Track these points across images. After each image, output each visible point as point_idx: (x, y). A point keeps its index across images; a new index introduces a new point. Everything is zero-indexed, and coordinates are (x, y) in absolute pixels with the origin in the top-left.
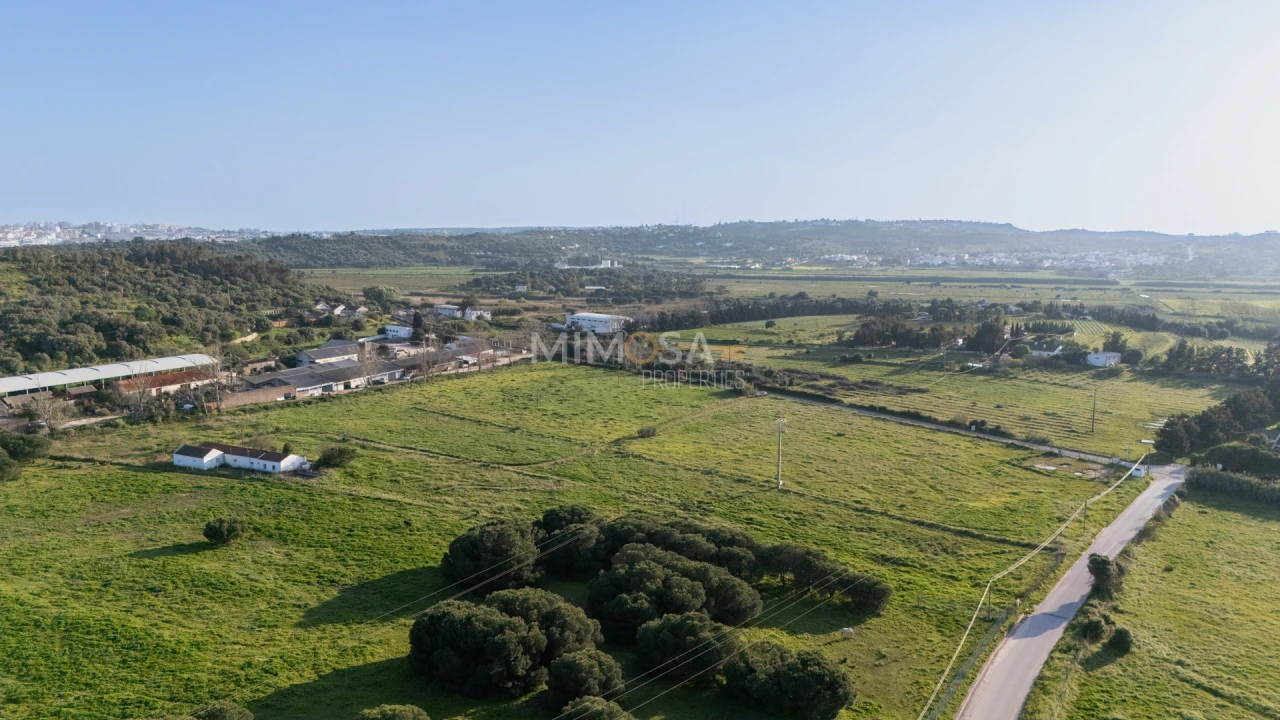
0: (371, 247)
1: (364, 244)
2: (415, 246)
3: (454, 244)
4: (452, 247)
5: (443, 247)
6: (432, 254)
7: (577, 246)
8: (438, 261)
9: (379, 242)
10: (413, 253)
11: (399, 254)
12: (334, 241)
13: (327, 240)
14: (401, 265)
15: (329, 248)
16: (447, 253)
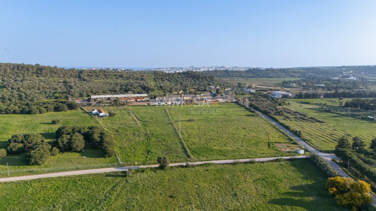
0: (275, 72)
1: (273, 71)
2: (289, 72)
3: (303, 71)
4: (302, 72)
5: (299, 72)
6: (293, 74)
7: (352, 72)
8: (295, 76)
9: (279, 71)
10: (288, 74)
11: (284, 74)
12: (265, 70)
13: (263, 70)
14: (282, 77)
15: (263, 72)
16: (300, 74)
